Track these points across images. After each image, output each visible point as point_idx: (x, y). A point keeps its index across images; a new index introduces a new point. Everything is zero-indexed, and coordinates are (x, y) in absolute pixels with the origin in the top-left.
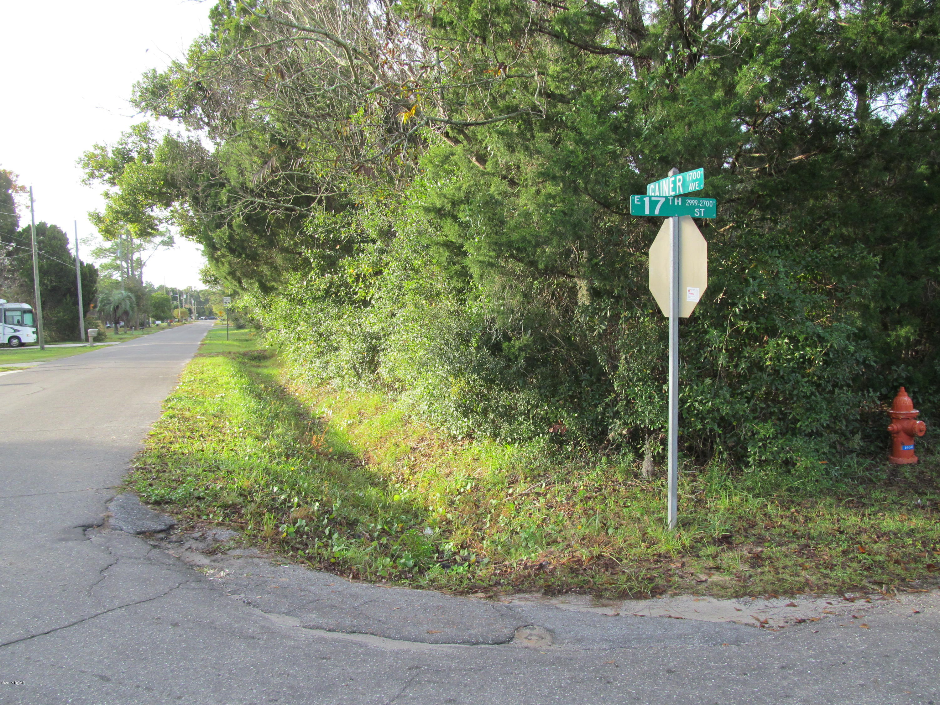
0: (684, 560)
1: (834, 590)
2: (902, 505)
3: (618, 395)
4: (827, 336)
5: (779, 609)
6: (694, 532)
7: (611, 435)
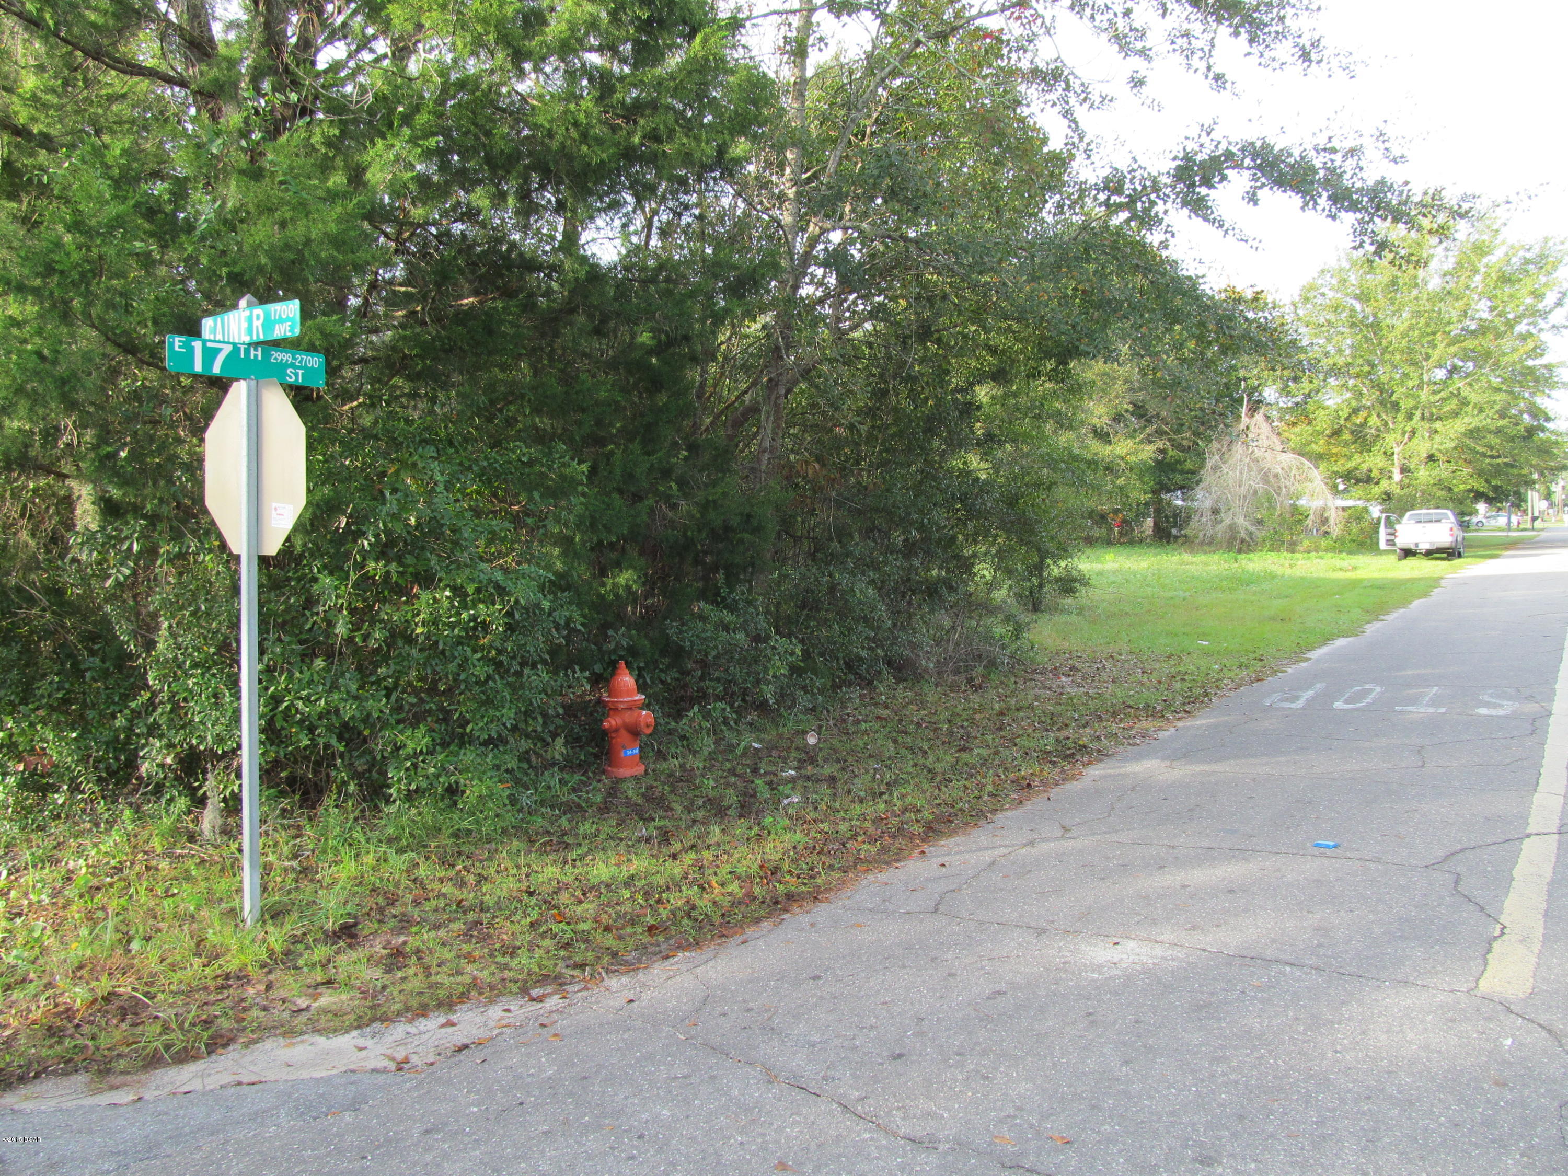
0: (272, 977)
1: (514, 988)
2: (621, 840)
3: (154, 694)
4: (510, 585)
5: (428, 1035)
6: (292, 925)
7: (145, 768)
